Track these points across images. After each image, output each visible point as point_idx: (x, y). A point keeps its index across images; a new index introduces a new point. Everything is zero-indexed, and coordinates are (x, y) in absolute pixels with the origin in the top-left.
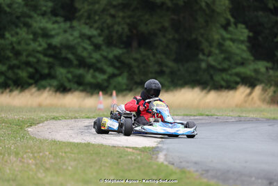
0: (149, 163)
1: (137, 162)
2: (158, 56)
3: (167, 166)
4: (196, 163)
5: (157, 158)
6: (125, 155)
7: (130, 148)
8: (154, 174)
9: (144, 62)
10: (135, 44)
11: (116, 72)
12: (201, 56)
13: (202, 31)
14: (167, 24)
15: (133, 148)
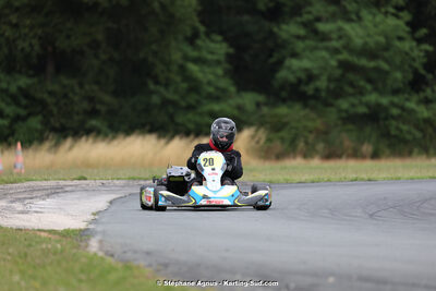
0: (74, 255)
1: (55, 254)
2: (87, 87)
3: (102, 258)
4: (148, 253)
5: (87, 246)
6: (37, 243)
7: (44, 231)
8: (82, 271)
9: (66, 96)
10: (50, 69)
11: (23, 112)
12: (152, 86)
13: (154, 47)
14: (100, 37)
15: (50, 232)
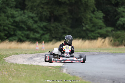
0: (59, 73)
1: (53, 73)
2: (63, 25)
3: (67, 74)
4: (80, 73)
6: (48, 70)
8: (61, 78)
9: (57, 28)
14: (67, 11)
